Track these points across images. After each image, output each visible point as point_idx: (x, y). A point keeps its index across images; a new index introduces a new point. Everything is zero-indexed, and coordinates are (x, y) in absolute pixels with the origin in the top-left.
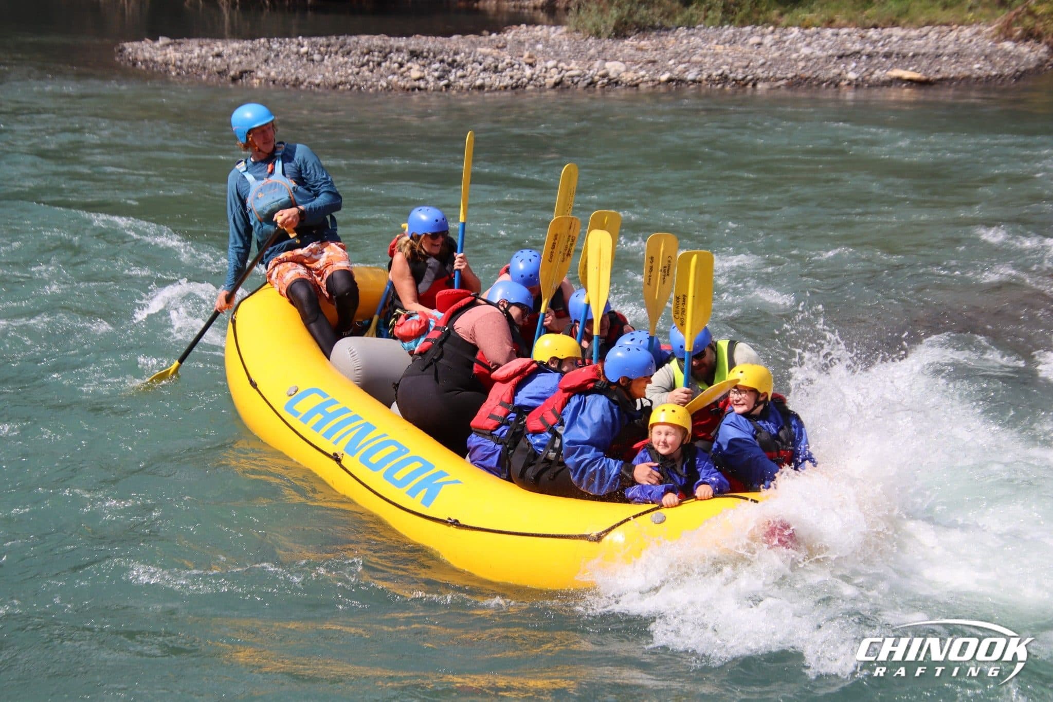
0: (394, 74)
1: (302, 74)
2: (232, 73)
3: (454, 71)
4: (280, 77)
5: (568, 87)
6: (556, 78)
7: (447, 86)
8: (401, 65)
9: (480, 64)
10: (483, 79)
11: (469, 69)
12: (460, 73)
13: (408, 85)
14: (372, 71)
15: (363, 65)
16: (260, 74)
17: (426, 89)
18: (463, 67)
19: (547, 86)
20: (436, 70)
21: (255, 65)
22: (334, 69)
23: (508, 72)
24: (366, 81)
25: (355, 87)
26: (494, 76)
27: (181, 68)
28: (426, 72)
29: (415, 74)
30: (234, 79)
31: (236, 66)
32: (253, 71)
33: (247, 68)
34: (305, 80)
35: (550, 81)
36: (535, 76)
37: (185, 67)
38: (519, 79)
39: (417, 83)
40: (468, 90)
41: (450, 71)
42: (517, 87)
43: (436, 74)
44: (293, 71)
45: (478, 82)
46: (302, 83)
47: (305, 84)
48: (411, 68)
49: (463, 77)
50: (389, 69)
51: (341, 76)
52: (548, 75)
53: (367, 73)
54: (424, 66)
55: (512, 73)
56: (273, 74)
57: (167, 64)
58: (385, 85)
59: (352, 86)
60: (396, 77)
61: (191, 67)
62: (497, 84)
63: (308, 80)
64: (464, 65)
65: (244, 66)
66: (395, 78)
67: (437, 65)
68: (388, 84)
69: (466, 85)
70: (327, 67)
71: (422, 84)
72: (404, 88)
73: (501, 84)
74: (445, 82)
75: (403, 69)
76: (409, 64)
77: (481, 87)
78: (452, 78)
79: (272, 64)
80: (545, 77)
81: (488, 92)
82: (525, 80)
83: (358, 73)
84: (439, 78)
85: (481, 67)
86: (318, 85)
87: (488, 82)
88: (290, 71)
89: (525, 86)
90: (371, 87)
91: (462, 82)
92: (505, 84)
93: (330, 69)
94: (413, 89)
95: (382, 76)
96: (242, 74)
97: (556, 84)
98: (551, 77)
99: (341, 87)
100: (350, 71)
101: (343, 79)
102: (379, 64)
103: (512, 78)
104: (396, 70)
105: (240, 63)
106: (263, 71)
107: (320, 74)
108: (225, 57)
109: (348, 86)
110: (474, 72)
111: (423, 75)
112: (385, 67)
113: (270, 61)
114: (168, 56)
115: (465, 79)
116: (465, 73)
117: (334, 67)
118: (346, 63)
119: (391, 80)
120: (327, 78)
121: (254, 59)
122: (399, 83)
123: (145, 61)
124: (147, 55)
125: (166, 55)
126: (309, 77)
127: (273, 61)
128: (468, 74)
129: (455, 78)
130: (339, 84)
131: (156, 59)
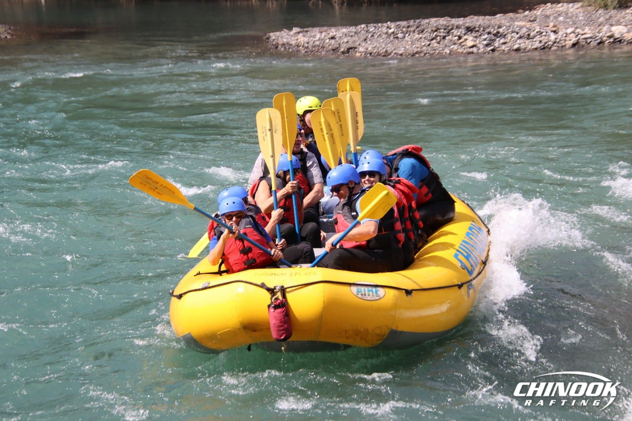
0: (455, 44)
1: (390, 48)
2: (342, 50)
3: (498, 39)
4: (375, 51)
5: (583, 46)
6: (574, 40)
7: (493, 50)
8: (460, 38)
9: (517, 33)
10: (520, 44)
11: (509, 38)
12: (502, 41)
13: (465, 51)
14: (439, 43)
15: (432, 39)
16: (361, 49)
17: (478, 53)
19: (567, 47)
20: (485, 40)
21: (358, 43)
22: (413, 43)
23: (538, 38)
24: (435, 50)
25: (427, 55)
26: (527, 41)
27: (307, 48)
28: (478, 42)
29: (470, 43)
30: (343, 53)
31: (345, 45)
32: (355, 48)
33: (353, 46)
34: (392, 52)
35: (569, 43)
36: (558, 40)
37: (310, 47)
38: (546, 43)
39: (471, 50)
40: (508, 52)
41: (495, 40)
42: (544, 48)
43: (485, 42)
44: (384, 46)
45: (516, 47)
46: (390, 54)
47: (392, 54)
48: (466, 40)
49: (504, 43)
50: (451, 41)
51: (418, 48)
52: (568, 39)
53: (436, 45)
54: (476, 37)
55: (541, 39)
56: (370, 49)
57: (298, 46)
58: (448, 52)
59: (425, 54)
60: (456, 46)
61: (315, 46)
62: (530, 47)
63: (394, 52)
64: (505, 35)
65: (350, 45)
66: (455, 47)
67: (486, 36)
68: (451, 51)
69: (507, 49)
70: (407, 42)
71: (475, 50)
72: (462, 53)
73: (533, 47)
74: (492, 48)
75: (461, 41)
76: (466, 37)
77: (518, 50)
78: (496, 45)
79: (369, 42)
80: (565, 40)
81: (523, 52)
82: (551, 43)
83: (429, 45)
84: (487, 45)
85: (518, 36)
86: (401, 55)
87: (523, 46)
88: (381, 46)
89: (550, 48)
90: (438, 54)
91: (503, 47)
92: (535, 47)
93: (410, 43)
94: (468, 54)
95: (446, 46)
96: (349, 49)
97: (574, 45)
98: (570, 40)
99: (417, 55)
100: (424, 44)
101: (419, 49)
102: (444, 38)
103: (540, 42)
104: (456, 41)
105: (347, 42)
106: (363, 47)
107: (403, 47)
108: (337, 39)
109: (422, 54)
110: (512, 40)
111: (475, 43)
112: (449, 39)
113: (368, 40)
114: (299, 40)
115: (506, 45)
116: (506, 40)
117: (412, 42)
118: (421, 38)
119: (452, 48)
120: (408, 49)
121: (357, 39)
122: (458, 50)
123: (284, 44)
124: (285, 40)
125: (297, 40)
126: (395, 49)
127: (370, 40)
128: (508, 41)
129: (499, 44)
130: (416, 53)
131: (291, 43)
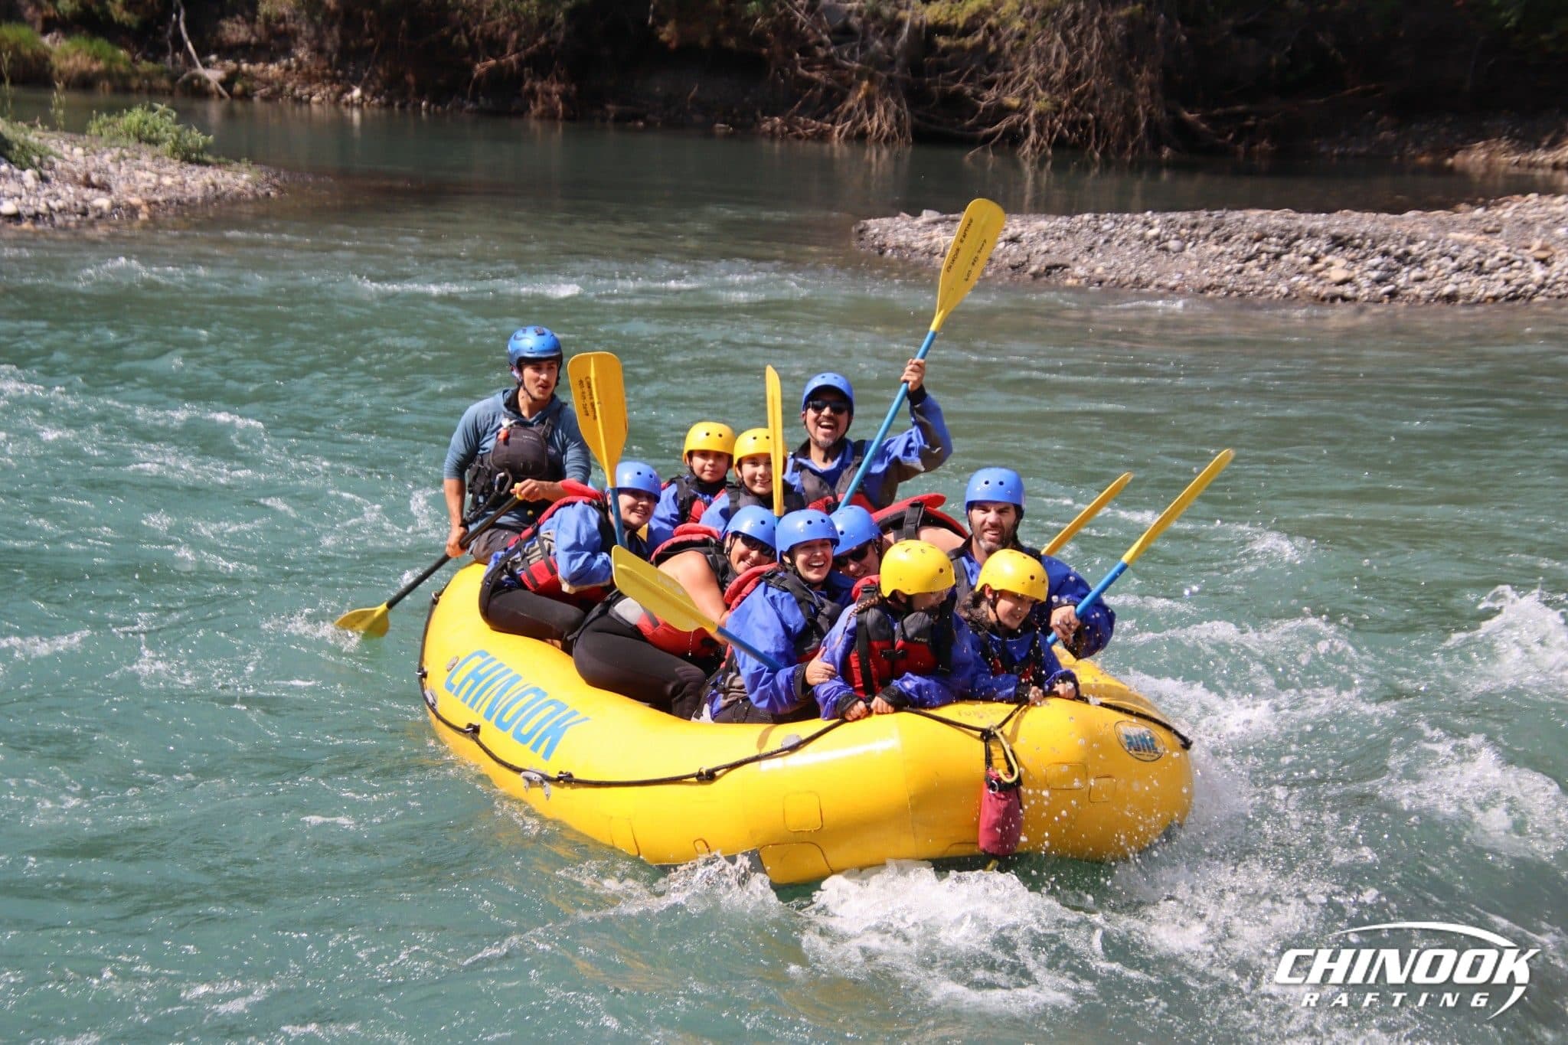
0: (1302, 273)
1: (1147, 272)
2: (1034, 269)
3: (1406, 269)
4: (1112, 277)
7: (1392, 294)
8: (1315, 259)
9: (1453, 259)
10: (1457, 284)
11: (1433, 268)
12: (1416, 273)
13: (1324, 292)
14: (1263, 268)
15: (1249, 259)
16: (1079, 271)
17: (1355, 299)
18: (1421, 263)
20: (1375, 268)
21: (1071, 256)
22: (1201, 265)
23: (1501, 274)
24: (1254, 283)
25: (1235, 294)
26: (1476, 279)
28: (1357, 271)
29: (1337, 273)
30: (1036, 276)
31: (1041, 258)
32: (1066, 267)
33: (1059, 262)
34: (1150, 282)
36: (1549, 281)
38: (1520, 286)
39: (1339, 289)
40: (1427, 302)
41: (1398, 270)
42: (1516, 298)
43: (1375, 274)
44: (1132, 266)
45: (1447, 290)
46: (1147, 286)
47: (1152, 287)
48: (1329, 265)
49: (1421, 280)
50: (1293, 265)
51: (1213, 275)
53: (1256, 272)
54: (1353, 260)
55: (1508, 276)
56: (1099, 270)
57: (931, 253)
58: (1285, 290)
59: (1229, 292)
60: (1305, 278)
62: (1480, 292)
63: (1156, 282)
64: (1424, 260)
65: (1053, 258)
66: (1302, 280)
67: (1377, 260)
68: (1291, 290)
69: (1425, 293)
70: (1190, 260)
71: (1348, 290)
72: (1317, 296)
73: (1488, 293)
74: (1390, 288)
75: (1317, 266)
76: (1329, 258)
77: (1451, 298)
78: (1401, 281)
79: (1099, 255)
81: (1462, 305)
82: (1532, 287)
83: (1240, 271)
84: (1379, 281)
85: (1455, 264)
86: (1172, 290)
87: (1464, 289)
88: (1127, 267)
89: (1531, 298)
90: (1260, 294)
91: (1418, 288)
92: (1494, 293)
93: (1195, 263)
94: (1333, 299)
95: (1280, 276)
96: (1050, 269)
99: (1210, 294)
100: (1227, 268)
101: (1215, 280)
102: (1277, 257)
103: (1507, 282)
104: (1305, 267)
105: (1047, 252)
106: (1083, 265)
107: (1177, 272)
108: (1025, 243)
109: (1223, 292)
110: (1441, 272)
111: (1351, 275)
112: (1288, 261)
113: (1096, 250)
114: (935, 240)
115: (1424, 284)
116: (1424, 273)
117: (1201, 261)
118: (1222, 254)
119: (1295, 283)
120: (1189, 278)
121: (1071, 245)
122: (1309, 289)
123: (898, 247)
124: (902, 239)
125: (931, 238)
126: (1158, 276)
127: (1101, 250)
128: (1430, 275)
129: (1408, 281)
130: (1208, 288)
131: (915, 245)
